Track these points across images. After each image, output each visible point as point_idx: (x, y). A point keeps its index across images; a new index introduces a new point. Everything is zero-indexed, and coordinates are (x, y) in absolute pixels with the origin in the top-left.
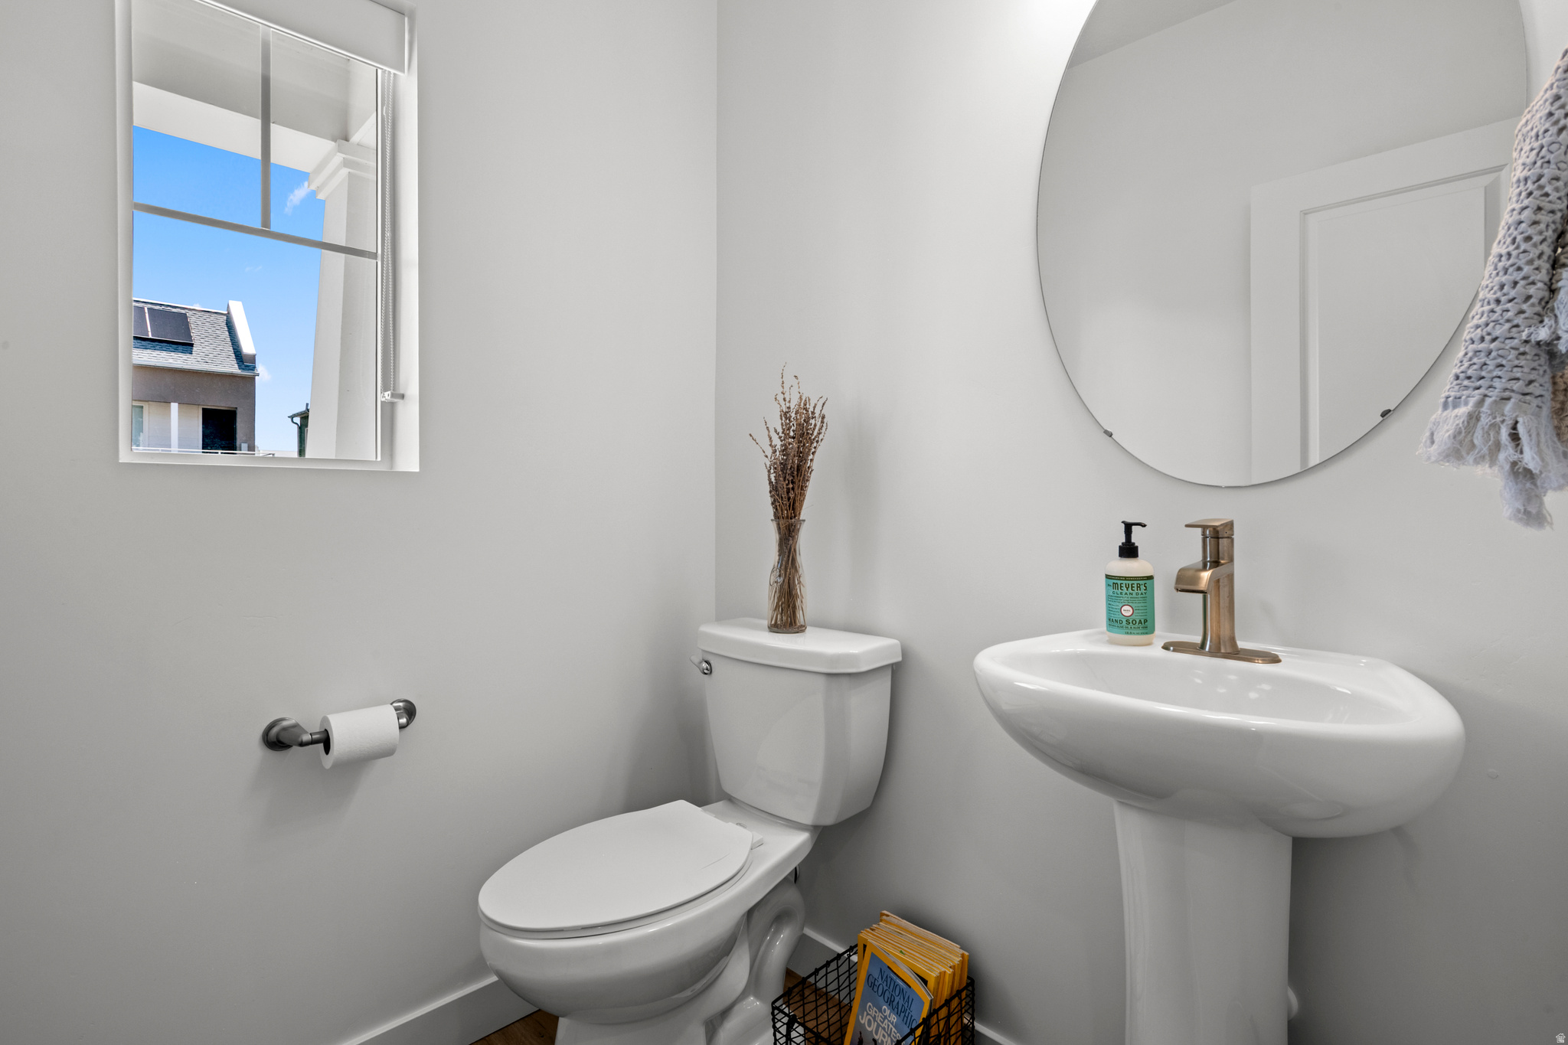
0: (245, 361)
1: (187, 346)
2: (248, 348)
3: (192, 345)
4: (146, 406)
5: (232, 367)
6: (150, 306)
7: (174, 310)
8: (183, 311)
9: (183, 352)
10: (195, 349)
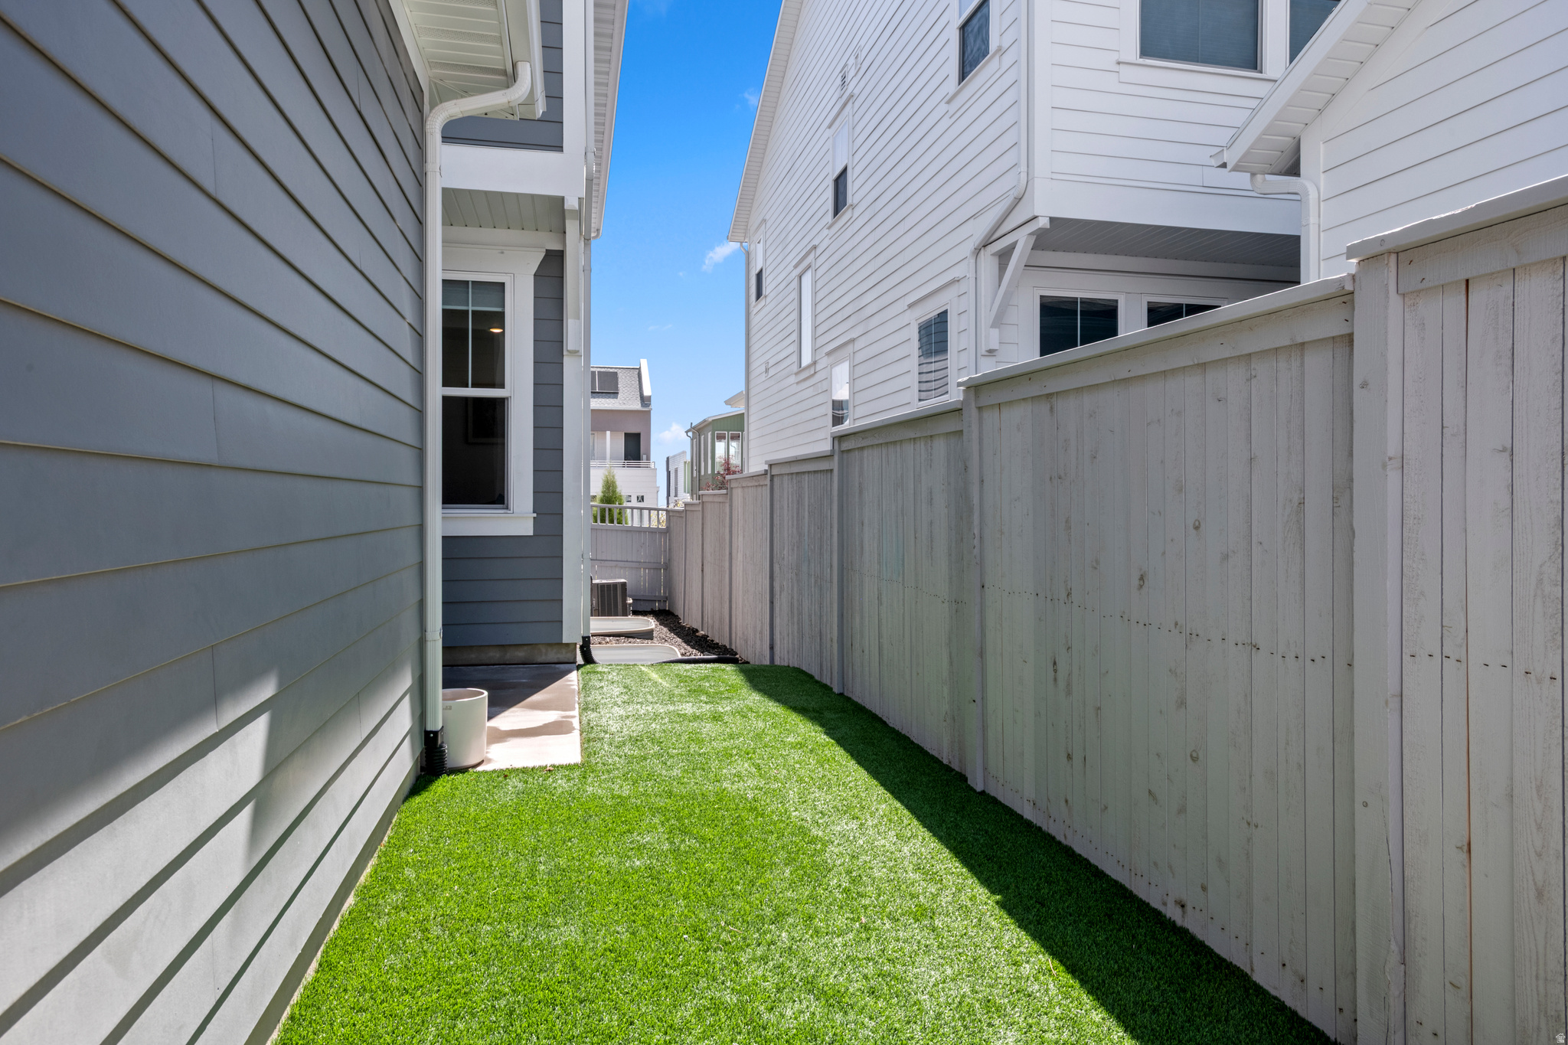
0: (645, 401)
1: (614, 394)
2: (647, 392)
3: (618, 393)
4: (596, 433)
5: (637, 406)
6: (599, 370)
7: (611, 370)
8: (616, 371)
9: (613, 398)
10: (619, 395)
